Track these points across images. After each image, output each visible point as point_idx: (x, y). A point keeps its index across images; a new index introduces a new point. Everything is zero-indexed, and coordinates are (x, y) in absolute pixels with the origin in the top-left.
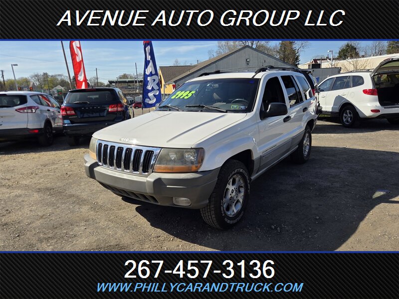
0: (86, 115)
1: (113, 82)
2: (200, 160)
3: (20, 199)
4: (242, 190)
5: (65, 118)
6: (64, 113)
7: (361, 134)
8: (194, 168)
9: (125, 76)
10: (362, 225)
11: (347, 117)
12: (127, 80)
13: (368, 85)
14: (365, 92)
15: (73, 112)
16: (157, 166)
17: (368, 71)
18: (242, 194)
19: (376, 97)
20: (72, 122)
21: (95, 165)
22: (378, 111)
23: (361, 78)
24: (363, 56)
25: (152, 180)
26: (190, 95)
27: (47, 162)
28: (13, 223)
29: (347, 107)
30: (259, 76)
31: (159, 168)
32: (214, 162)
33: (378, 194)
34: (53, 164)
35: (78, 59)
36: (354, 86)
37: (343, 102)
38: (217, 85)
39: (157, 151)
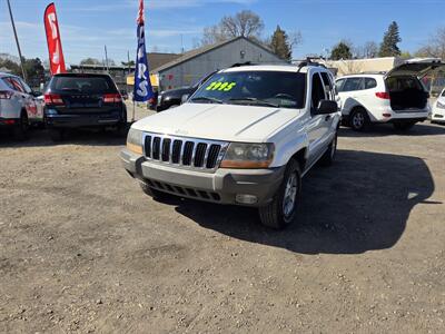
0: (76, 105)
1: (76, 67)
2: (270, 157)
3: (30, 200)
4: (295, 189)
5: (49, 106)
6: (49, 101)
7: (373, 138)
8: (263, 163)
9: (90, 61)
10: (408, 222)
11: (358, 120)
12: (94, 66)
13: (381, 87)
14: (377, 94)
15: (60, 101)
16: (225, 161)
17: (381, 73)
18: (294, 194)
19: (388, 101)
20: (59, 113)
21: (142, 160)
22: (389, 115)
23: (374, 80)
24: (356, 58)
25: (222, 175)
26: (230, 87)
27: (36, 159)
28: (37, 225)
29: (358, 110)
30: (303, 70)
31: (228, 163)
32: (281, 159)
33: (412, 195)
34: (44, 161)
35: (55, 35)
36: (366, 88)
37: (354, 104)
38: (258, 78)
39: (223, 146)
